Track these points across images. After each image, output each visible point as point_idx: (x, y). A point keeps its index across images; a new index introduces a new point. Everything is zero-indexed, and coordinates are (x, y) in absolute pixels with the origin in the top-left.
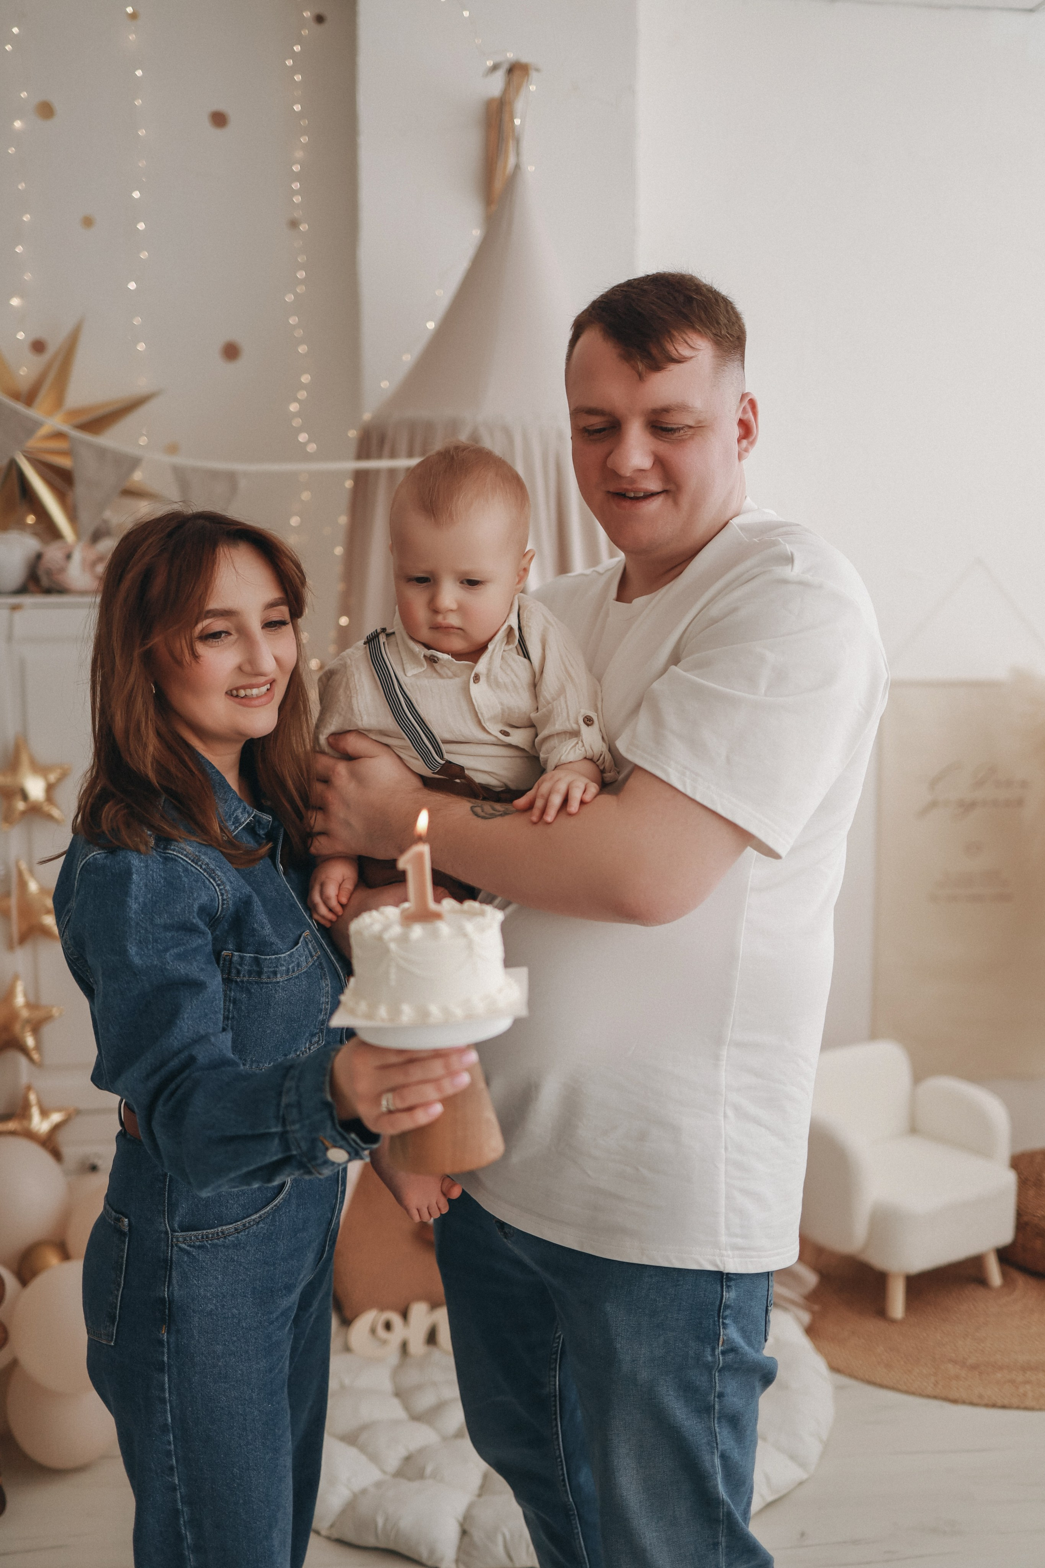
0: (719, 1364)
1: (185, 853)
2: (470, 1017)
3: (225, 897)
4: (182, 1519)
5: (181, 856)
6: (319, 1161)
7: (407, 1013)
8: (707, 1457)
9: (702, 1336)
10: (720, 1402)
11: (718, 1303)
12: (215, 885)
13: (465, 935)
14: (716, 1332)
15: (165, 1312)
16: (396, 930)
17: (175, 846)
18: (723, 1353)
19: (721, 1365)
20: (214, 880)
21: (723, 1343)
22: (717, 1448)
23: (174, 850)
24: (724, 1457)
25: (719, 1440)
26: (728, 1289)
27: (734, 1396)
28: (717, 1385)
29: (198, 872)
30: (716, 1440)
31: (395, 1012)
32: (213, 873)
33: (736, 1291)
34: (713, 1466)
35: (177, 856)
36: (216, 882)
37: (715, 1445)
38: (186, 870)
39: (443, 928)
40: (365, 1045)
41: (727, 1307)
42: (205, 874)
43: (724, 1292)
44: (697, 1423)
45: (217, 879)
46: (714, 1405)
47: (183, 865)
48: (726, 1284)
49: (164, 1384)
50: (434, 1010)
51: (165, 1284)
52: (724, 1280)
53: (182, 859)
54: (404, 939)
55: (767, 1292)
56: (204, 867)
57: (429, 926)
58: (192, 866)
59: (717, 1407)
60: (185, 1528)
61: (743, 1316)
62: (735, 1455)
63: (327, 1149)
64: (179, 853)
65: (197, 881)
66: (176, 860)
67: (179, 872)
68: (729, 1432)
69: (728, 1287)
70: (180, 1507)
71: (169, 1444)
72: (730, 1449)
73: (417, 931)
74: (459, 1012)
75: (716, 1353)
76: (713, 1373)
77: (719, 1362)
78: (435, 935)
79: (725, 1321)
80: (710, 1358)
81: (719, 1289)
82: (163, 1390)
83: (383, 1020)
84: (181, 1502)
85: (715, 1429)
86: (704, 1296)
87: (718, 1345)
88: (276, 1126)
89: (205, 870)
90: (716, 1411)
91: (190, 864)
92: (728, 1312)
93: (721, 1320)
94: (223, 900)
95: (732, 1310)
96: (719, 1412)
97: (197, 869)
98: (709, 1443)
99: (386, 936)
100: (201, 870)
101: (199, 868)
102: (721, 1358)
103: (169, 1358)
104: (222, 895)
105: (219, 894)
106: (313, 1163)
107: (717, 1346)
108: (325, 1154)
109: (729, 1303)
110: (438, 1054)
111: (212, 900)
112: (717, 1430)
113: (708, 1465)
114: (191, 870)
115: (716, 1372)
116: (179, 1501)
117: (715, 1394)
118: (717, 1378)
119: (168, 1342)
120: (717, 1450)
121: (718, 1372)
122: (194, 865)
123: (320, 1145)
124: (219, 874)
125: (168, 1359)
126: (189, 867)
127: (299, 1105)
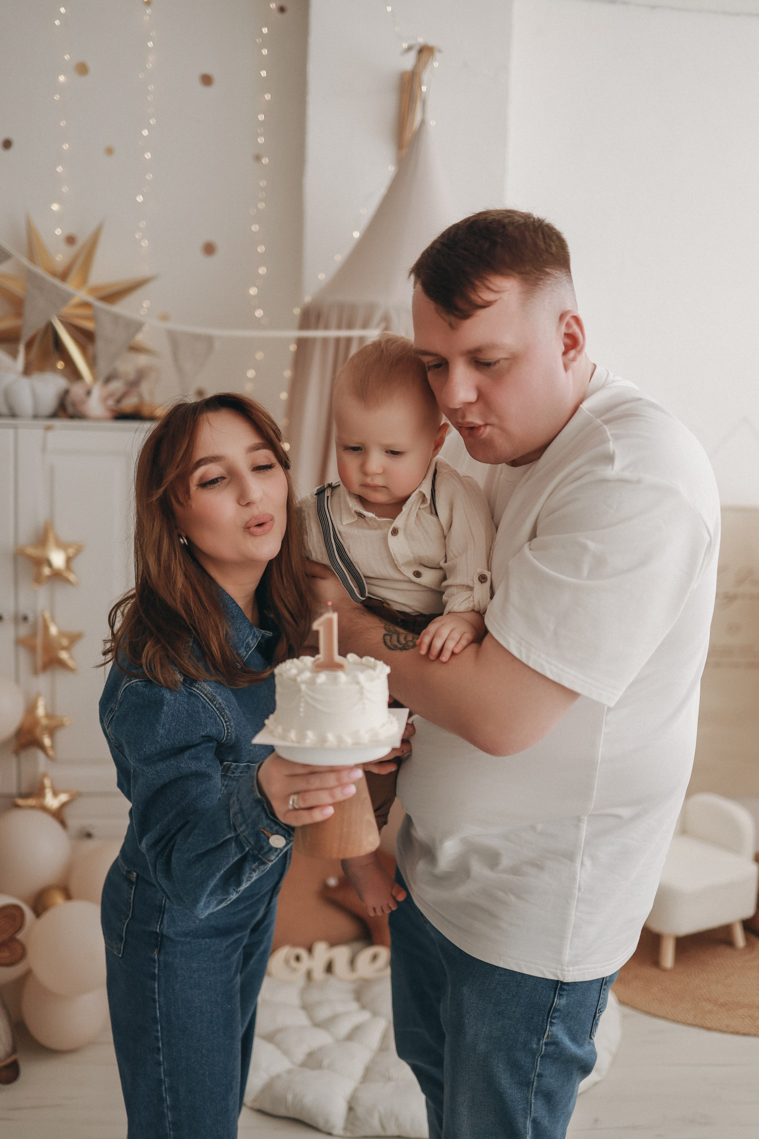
0: (541, 1052)
1: (206, 692)
2: (358, 745)
3: (230, 731)
4: (164, 1087)
5: (202, 695)
6: (266, 850)
7: (311, 737)
8: (521, 1120)
9: (532, 1028)
10: (538, 1081)
11: (549, 1006)
12: (223, 722)
13: (358, 683)
14: (544, 1028)
15: (158, 939)
16: (307, 675)
17: (198, 685)
18: (546, 1044)
19: (543, 1053)
20: (223, 718)
21: (547, 1037)
22: (530, 1115)
23: (198, 688)
24: (535, 1122)
25: (533, 1109)
26: (560, 997)
27: (551, 1078)
28: (538, 1067)
29: (213, 710)
30: (531, 1108)
31: (302, 736)
32: (223, 712)
33: (567, 999)
34: (525, 1127)
35: (200, 694)
36: (224, 720)
37: (529, 1112)
38: (204, 707)
39: (342, 676)
40: (279, 757)
41: (556, 1010)
42: (217, 712)
43: (556, 998)
44: (517, 1092)
45: (225, 717)
46: (533, 1082)
47: (203, 703)
48: (559, 993)
49: (154, 989)
50: (331, 737)
51: (158, 923)
52: (558, 990)
53: (203, 697)
54: (311, 683)
55: (597, 1003)
56: (217, 706)
57: (332, 674)
58: (209, 704)
59: (535, 1083)
60: (166, 1093)
61: (571, 1018)
62: (545, 1122)
63: (268, 838)
64: (201, 692)
65: (210, 718)
66: (198, 697)
67: (198, 707)
68: (543, 1104)
69: (560, 995)
70: (163, 1078)
71: (158, 1031)
72: (542, 1117)
73: (322, 678)
74: (349, 740)
75: (541, 1043)
76: (536, 1058)
77: (542, 1050)
78: (335, 681)
79: (552, 1020)
80: (535, 1046)
81: (552, 995)
82: (154, 993)
83: (292, 741)
84: (164, 1074)
85: (531, 1100)
86: (539, 999)
87: (544, 1037)
88: (230, 833)
89: (217, 709)
90: (534, 1087)
91: (208, 703)
92: (556, 1014)
93: (549, 1019)
94: (228, 733)
95: (561, 1013)
96: (537, 1088)
97: (212, 707)
98: (524, 1109)
99: (299, 679)
100: (215, 709)
101: (213, 707)
102: (544, 1048)
103: (158, 970)
104: (228, 729)
105: (225, 728)
106: (262, 852)
107: (542, 1038)
108: (268, 843)
109: (558, 1007)
110: (333, 770)
111: (220, 733)
112: (533, 1101)
113: (520, 1126)
114: (208, 708)
115: (538, 1057)
116: (162, 1073)
117: (535, 1074)
118: (539, 1062)
119: (158, 960)
120: (530, 1116)
121: (541, 1058)
122: (211, 704)
123: (263, 835)
124: (228, 712)
125: (158, 972)
126: (207, 705)
127: (241, 810)
